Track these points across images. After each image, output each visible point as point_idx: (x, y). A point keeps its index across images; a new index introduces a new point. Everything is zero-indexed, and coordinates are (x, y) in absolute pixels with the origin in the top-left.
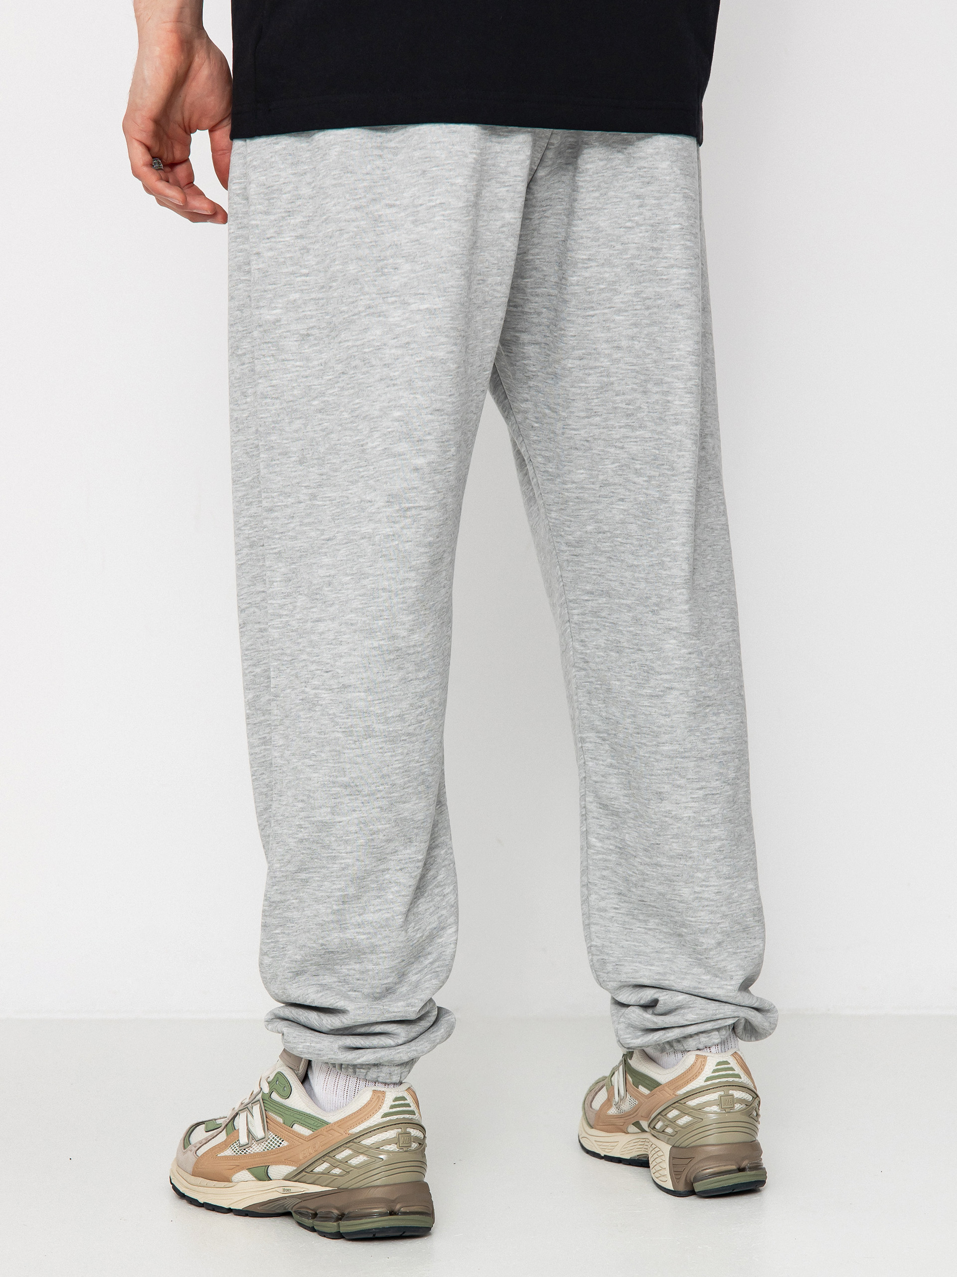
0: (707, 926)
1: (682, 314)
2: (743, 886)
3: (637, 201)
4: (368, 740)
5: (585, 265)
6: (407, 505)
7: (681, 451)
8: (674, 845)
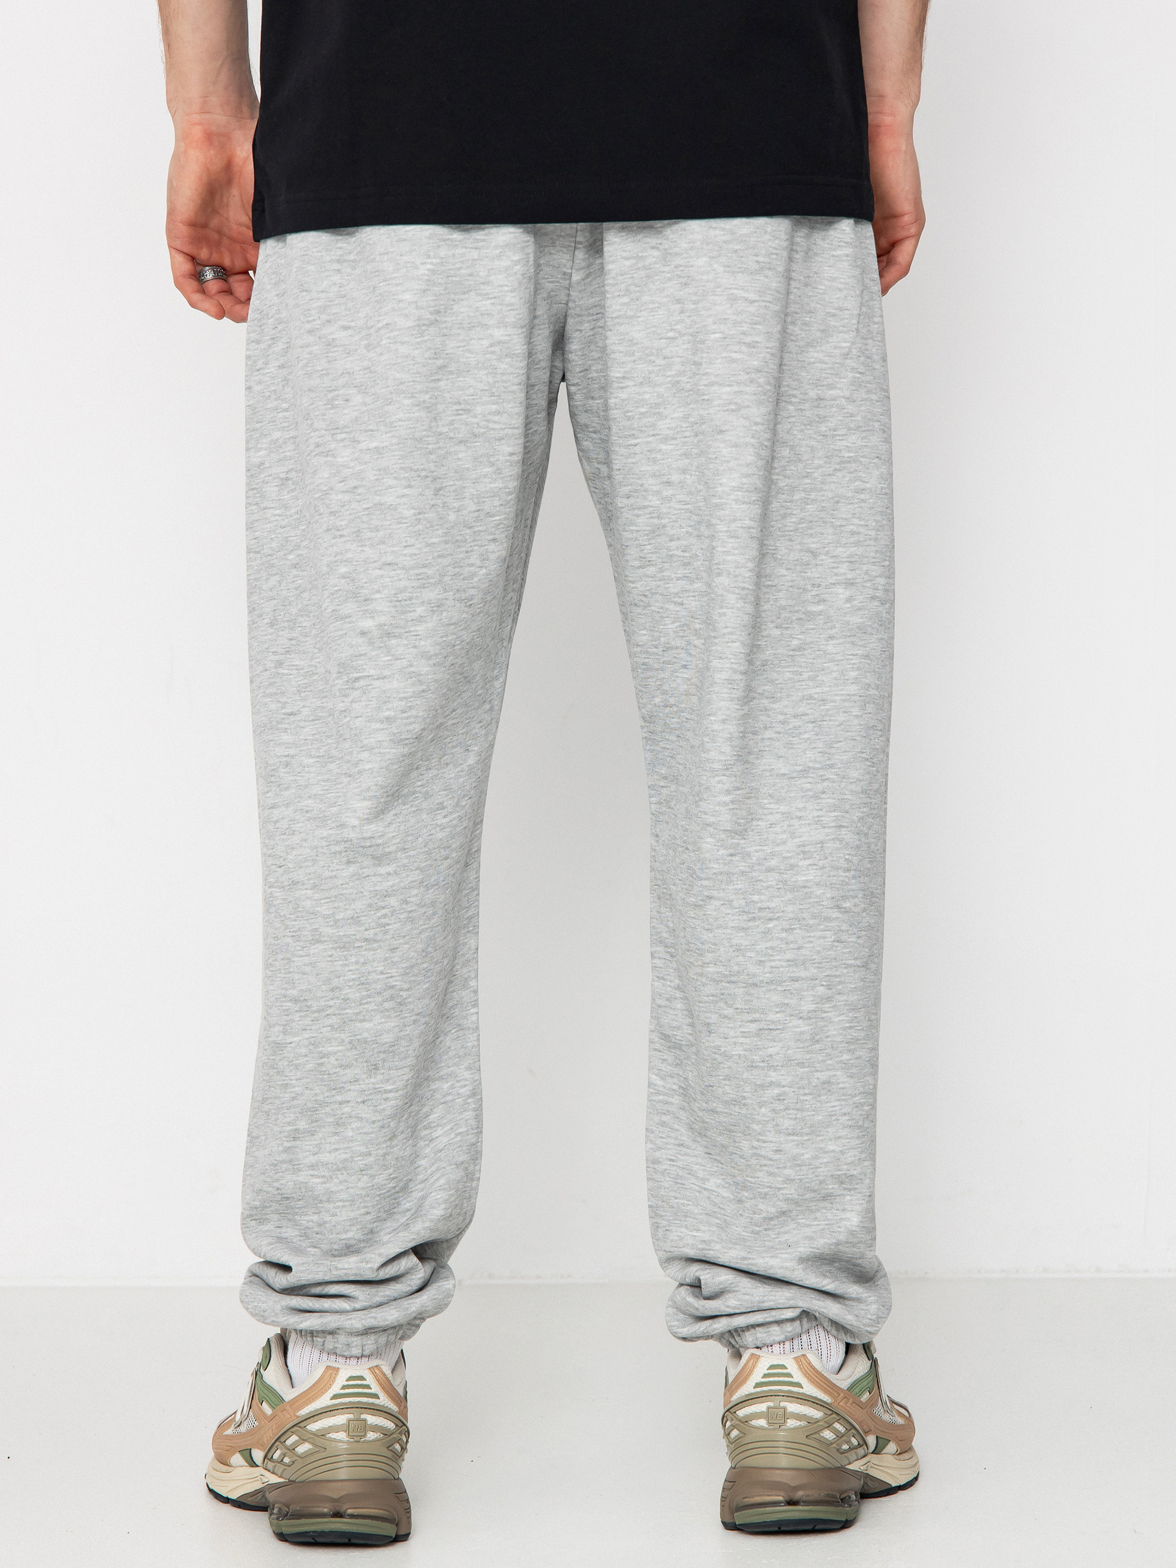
0: (766, 1190)
1: (725, 441)
2: (822, 1145)
3: (678, 306)
4: (316, 946)
5: (621, 385)
6: (356, 675)
7: (722, 607)
8: (727, 1087)
